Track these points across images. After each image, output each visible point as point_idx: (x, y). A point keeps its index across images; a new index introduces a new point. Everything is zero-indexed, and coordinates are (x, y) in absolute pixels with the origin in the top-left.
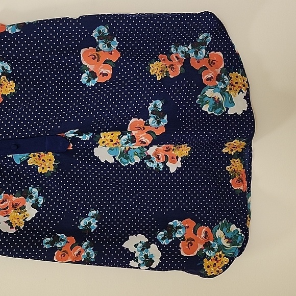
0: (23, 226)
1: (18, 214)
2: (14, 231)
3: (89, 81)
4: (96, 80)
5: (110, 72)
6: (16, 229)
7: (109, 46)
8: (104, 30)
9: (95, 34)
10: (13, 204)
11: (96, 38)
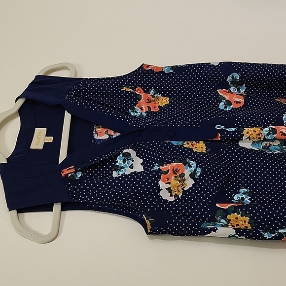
0: (181, 194)
1: (178, 182)
2: (172, 199)
3: (226, 107)
4: (232, 106)
5: (242, 100)
6: (175, 198)
7: (239, 90)
8: (237, 76)
9: (229, 79)
10: (173, 169)
11: (230, 83)
